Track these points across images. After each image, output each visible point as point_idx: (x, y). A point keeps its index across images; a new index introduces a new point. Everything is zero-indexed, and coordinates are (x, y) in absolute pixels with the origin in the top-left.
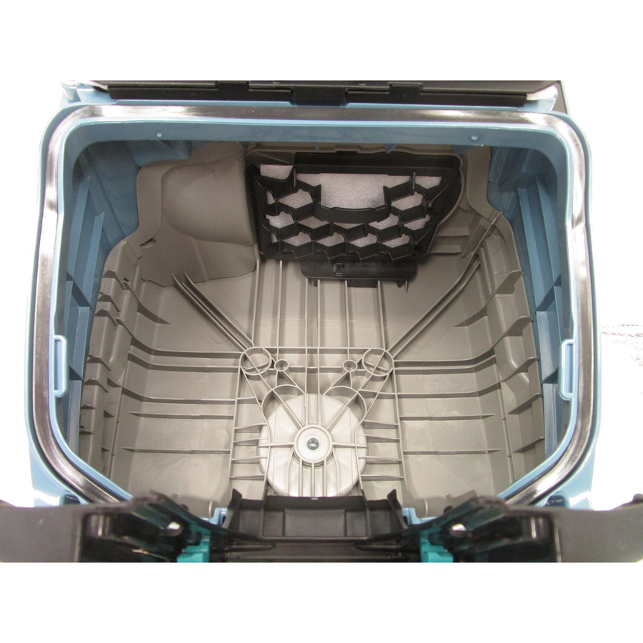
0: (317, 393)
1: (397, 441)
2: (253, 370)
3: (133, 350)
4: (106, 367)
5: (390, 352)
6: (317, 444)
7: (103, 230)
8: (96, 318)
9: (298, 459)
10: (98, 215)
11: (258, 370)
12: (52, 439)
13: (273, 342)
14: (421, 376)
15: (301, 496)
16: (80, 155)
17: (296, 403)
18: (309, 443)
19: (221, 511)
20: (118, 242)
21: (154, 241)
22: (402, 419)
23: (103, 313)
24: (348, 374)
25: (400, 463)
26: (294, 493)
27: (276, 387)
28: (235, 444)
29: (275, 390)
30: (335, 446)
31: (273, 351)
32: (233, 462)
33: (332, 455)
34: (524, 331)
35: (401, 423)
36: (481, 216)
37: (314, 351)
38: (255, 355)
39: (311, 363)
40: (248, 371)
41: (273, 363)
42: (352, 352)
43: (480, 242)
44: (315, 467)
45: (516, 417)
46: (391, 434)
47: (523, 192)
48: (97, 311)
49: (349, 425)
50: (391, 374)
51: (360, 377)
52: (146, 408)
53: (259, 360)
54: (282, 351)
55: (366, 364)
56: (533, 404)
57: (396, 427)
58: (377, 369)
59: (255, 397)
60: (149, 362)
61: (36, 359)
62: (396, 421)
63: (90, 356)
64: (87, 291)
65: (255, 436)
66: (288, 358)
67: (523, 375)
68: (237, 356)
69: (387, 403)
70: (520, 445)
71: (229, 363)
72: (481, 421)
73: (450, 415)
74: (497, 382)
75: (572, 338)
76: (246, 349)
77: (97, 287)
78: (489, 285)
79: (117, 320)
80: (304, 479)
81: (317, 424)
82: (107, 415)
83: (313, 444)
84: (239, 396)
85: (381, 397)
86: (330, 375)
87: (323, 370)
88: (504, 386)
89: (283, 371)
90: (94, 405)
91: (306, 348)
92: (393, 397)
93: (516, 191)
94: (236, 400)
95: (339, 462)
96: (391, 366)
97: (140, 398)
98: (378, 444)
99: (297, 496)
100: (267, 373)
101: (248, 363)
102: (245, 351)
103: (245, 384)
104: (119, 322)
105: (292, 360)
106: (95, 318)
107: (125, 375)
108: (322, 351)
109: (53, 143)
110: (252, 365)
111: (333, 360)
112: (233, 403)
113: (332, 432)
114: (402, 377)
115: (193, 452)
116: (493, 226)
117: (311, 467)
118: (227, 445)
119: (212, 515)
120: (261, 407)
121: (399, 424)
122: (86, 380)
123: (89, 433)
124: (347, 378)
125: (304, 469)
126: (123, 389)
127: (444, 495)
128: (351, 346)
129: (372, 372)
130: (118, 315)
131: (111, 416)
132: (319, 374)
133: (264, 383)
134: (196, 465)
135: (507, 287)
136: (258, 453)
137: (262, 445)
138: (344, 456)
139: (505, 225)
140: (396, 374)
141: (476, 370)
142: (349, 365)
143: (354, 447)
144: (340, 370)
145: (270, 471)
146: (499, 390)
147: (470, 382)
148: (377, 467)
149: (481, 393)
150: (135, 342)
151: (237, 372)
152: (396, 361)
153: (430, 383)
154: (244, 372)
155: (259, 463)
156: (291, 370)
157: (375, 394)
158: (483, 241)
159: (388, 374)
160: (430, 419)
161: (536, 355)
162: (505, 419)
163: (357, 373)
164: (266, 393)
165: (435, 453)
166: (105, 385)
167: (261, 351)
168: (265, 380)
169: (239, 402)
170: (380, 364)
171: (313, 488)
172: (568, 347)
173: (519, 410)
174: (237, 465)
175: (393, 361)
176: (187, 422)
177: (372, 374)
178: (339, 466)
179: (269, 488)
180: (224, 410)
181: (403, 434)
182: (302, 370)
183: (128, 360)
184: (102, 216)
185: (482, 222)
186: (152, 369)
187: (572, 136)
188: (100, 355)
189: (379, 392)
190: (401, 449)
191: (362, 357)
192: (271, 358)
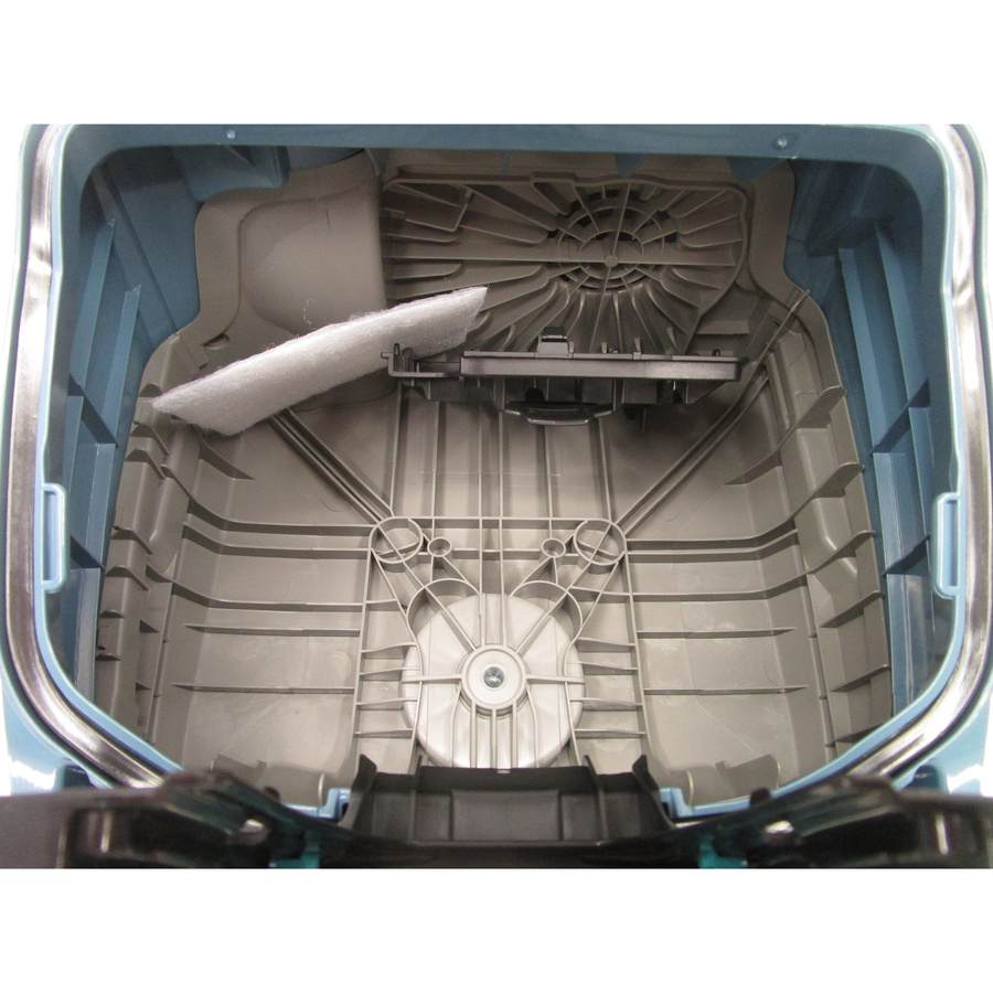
0: (500, 592)
1: (634, 673)
2: (393, 555)
3: (191, 520)
4: (144, 547)
5: (620, 525)
6: (501, 677)
7: (138, 315)
8: (127, 465)
9: (469, 702)
10: (130, 290)
11: (401, 556)
12: (39, 666)
13: (425, 510)
14: (671, 565)
15: (473, 766)
16: (93, 171)
17: (463, 610)
18: (487, 675)
19: (339, 795)
20: (165, 337)
21: (227, 338)
22: (641, 636)
23: (139, 456)
24: (551, 561)
25: (638, 709)
26: (463, 762)
27: (432, 582)
28: (363, 678)
29: (430, 587)
30: (530, 682)
31: (425, 524)
32: (359, 708)
33: (526, 695)
34: (849, 489)
35: (640, 643)
36: (772, 299)
37: (494, 524)
38: (395, 530)
39: (488, 544)
40: (384, 556)
41: (425, 543)
42: (557, 525)
43: (769, 344)
44: (498, 715)
45: (834, 632)
46: (623, 661)
47: (847, 254)
48: (129, 452)
49: (553, 645)
50: (622, 562)
51: (569, 566)
52: (214, 617)
53: (402, 538)
54: (439, 524)
55: (580, 546)
56: (866, 610)
57: (631, 649)
58: (599, 553)
59: (396, 599)
60: (218, 542)
61: (12, 526)
62: (631, 640)
63: (117, 528)
64: (110, 415)
65: (396, 664)
66: (449, 534)
67: (846, 561)
68: (365, 532)
69: (615, 610)
70: (843, 680)
71: (351, 543)
72: (772, 640)
73: (720, 629)
74: (799, 573)
75: (955, 490)
76: (380, 520)
77: (128, 413)
78: (785, 413)
79: (165, 470)
80: (479, 738)
81: (501, 644)
82: (145, 628)
83: (494, 678)
84: (369, 598)
85: (605, 599)
86: (521, 564)
87: (508, 555)
88: (813, 580)
89: (443, 556)
90: (123, 611)
91: (481, 518)
92: (625, 600)
93: (837, 253)
94: (364, 604)
95: (537, 708)
96: (621, 550)
97: (204, 602)
98: (601, 678)
99: (468, 766)
100: (416, 560)
101: (384, 544)
102: (379, 523)
103: (378, 577)
104: (167, 472)
105: (457, 538)
106: (125, 463)
107: (177, 564)
108: (507, 524)
109: (45, 147)
110: (390, 547)
111: (524, 539)
112: (359, 609)
113: (525, 657)
114: (638, 566)
115: (291, 691)
116: (792, 314)
117: (490, 715)
118: (349, 680)
119: (324, 801)
120: (407, 616)
121: (636, 644)
122: (108, 568)
123: (113, 659)
124: (549, 568)
125: (479, 719)
126: (175, 585)
127: (713, 763)
128: (554, 516)
129: (590, 559)
130: (165, 460)
131: (153, 631)
132: (502, 562)
133: (411, 577)
134: (297, 713)
135: (818, 416)
136: (400, 692)
137: (408, 679)
138: (545, 698)
139: (813, 313)
140: (630, 561)
141: (764, 554)
142: (552, 546)
143: (563, 683)
144: (536, 556)
145: (421, 723)
146: (802, 589)
147: (752, 574)
148: (600, 716)
149: (771, 594)
150: (195, 508)
151: (366, 558)
152: (629, 540)
153: (685, 576)
154: (378, 558)
155: (402, 709)
156: (456, 555)
157: (594, 595)
158: (774, 343)
159: (616, 562)
160: (687, 635)
161: (870, 527)
162: (815, 636)
163: (565, 561)
164: (414, 594)
165: (697, 693)
166: (143, 579)
167: (405, 523)
168: (412, 571)
169: (370, 608)
170: (604, 545)
171: (494, 752)
172: (948, 506)
173: (839, 621)
174: (366, 712)
175: (625, 540)
176: (283, 641)
177: (591, 561)
178: (538, 713)
179: (420, 753)
180: (344, 622)
181: (643, 660)
182: (474, 555)
183: (183, 537)
184: (137, 290)
185: (774, 309)
186: (223, 553)
187: (953, 140)
188: (134, 526)
189: (602, 592)
190: (641, 686)
191: (574, 533)
192: (422, 535)
